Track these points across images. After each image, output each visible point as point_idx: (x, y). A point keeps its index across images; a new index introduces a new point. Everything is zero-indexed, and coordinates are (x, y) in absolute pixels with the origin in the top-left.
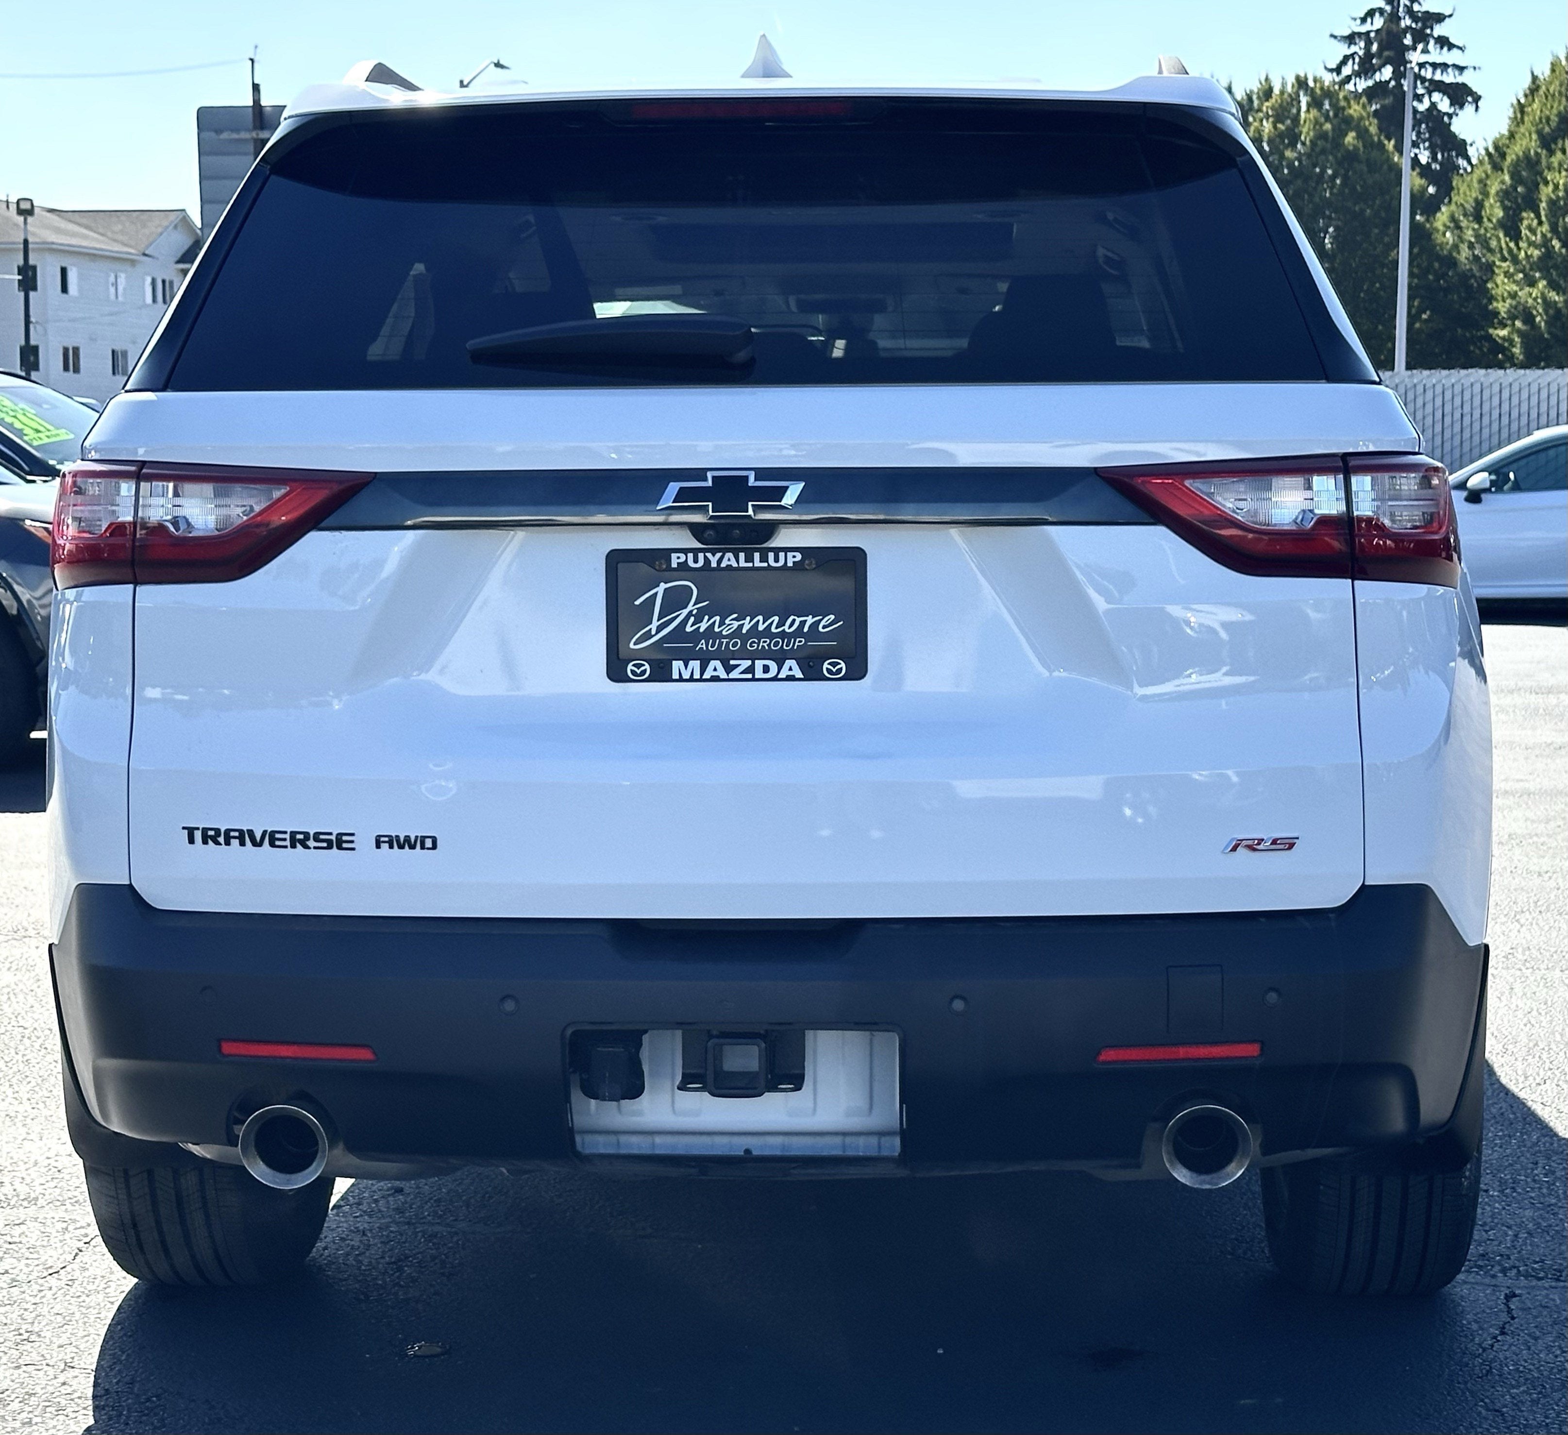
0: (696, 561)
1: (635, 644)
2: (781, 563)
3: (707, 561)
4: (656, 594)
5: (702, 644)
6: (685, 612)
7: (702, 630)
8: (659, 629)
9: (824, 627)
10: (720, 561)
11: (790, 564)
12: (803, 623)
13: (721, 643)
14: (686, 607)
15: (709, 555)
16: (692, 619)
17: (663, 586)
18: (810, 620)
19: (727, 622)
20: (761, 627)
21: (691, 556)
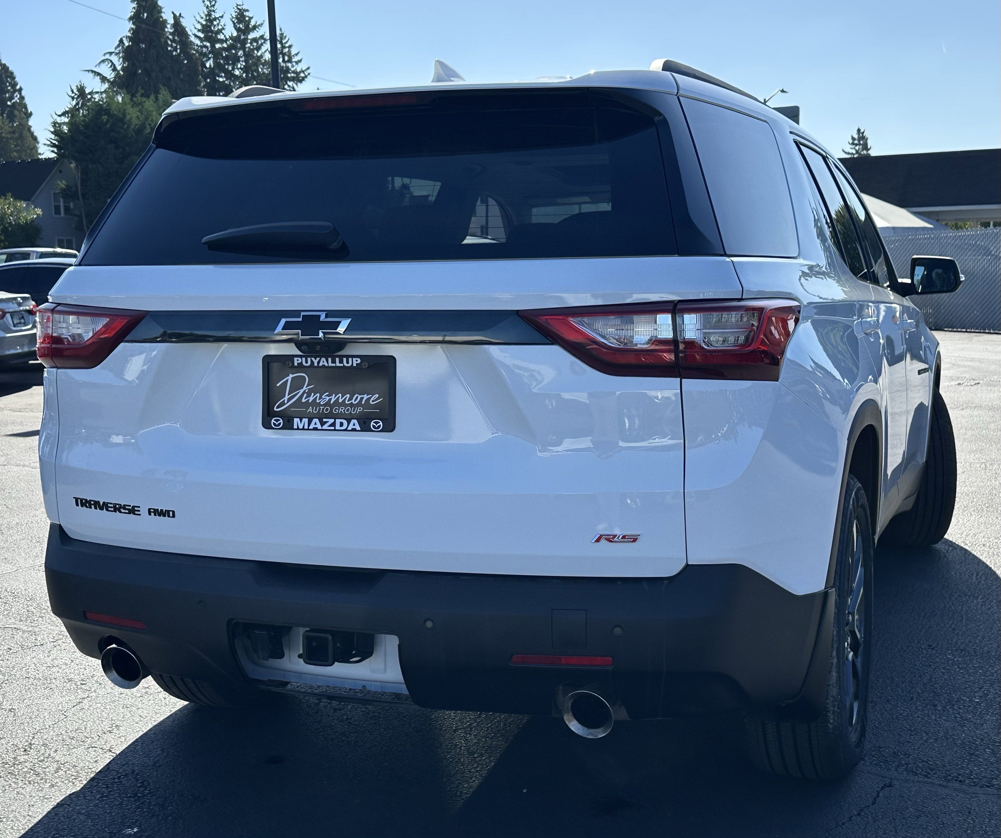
0: (307, 362)
1: (277, 408)
2: (350, 364)
3: (312, 362)
4: (287, 380)
5: (310, 409)
6: (302, 391)
7: (310, 401)
8: (289, 400)
9: (373, 401)
10: (319, 363)
11: (355, 365)
12: (362, 398)
13: (320, 409)
14: (302, 388)
15: (313, 359)
16: (305, 395)
17: (291, 376)
18: (366, 397)
19: (323, 397)
20: (340, 401)
21: (304, 359)
